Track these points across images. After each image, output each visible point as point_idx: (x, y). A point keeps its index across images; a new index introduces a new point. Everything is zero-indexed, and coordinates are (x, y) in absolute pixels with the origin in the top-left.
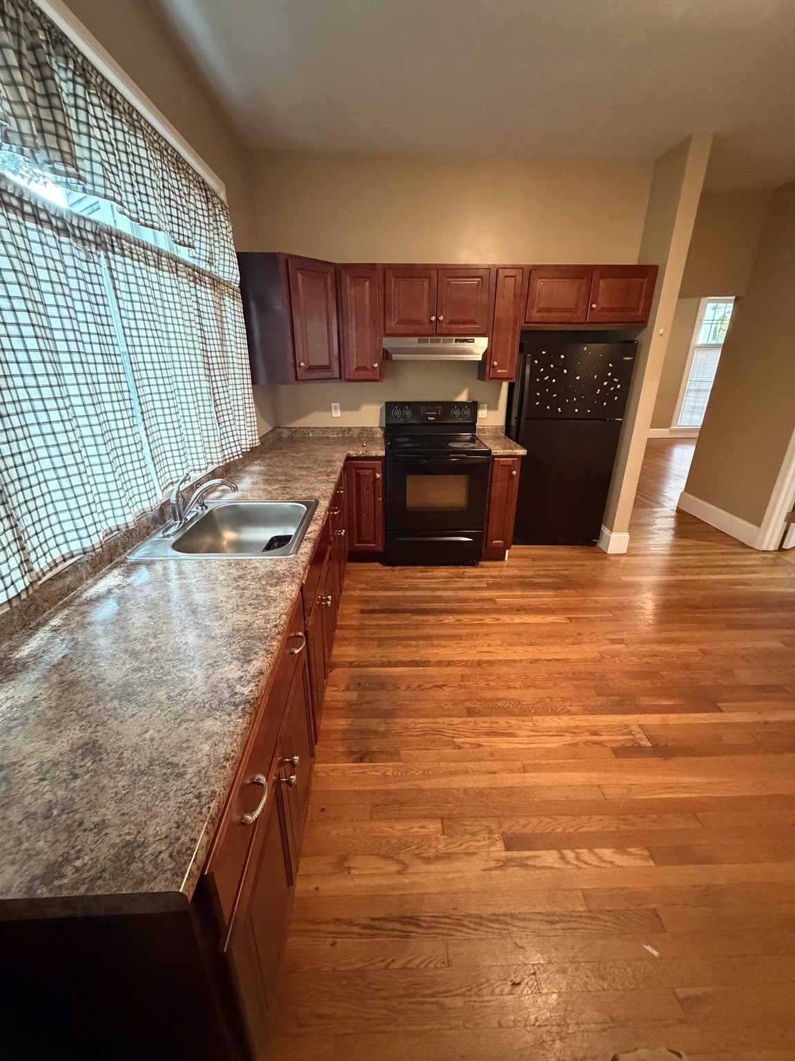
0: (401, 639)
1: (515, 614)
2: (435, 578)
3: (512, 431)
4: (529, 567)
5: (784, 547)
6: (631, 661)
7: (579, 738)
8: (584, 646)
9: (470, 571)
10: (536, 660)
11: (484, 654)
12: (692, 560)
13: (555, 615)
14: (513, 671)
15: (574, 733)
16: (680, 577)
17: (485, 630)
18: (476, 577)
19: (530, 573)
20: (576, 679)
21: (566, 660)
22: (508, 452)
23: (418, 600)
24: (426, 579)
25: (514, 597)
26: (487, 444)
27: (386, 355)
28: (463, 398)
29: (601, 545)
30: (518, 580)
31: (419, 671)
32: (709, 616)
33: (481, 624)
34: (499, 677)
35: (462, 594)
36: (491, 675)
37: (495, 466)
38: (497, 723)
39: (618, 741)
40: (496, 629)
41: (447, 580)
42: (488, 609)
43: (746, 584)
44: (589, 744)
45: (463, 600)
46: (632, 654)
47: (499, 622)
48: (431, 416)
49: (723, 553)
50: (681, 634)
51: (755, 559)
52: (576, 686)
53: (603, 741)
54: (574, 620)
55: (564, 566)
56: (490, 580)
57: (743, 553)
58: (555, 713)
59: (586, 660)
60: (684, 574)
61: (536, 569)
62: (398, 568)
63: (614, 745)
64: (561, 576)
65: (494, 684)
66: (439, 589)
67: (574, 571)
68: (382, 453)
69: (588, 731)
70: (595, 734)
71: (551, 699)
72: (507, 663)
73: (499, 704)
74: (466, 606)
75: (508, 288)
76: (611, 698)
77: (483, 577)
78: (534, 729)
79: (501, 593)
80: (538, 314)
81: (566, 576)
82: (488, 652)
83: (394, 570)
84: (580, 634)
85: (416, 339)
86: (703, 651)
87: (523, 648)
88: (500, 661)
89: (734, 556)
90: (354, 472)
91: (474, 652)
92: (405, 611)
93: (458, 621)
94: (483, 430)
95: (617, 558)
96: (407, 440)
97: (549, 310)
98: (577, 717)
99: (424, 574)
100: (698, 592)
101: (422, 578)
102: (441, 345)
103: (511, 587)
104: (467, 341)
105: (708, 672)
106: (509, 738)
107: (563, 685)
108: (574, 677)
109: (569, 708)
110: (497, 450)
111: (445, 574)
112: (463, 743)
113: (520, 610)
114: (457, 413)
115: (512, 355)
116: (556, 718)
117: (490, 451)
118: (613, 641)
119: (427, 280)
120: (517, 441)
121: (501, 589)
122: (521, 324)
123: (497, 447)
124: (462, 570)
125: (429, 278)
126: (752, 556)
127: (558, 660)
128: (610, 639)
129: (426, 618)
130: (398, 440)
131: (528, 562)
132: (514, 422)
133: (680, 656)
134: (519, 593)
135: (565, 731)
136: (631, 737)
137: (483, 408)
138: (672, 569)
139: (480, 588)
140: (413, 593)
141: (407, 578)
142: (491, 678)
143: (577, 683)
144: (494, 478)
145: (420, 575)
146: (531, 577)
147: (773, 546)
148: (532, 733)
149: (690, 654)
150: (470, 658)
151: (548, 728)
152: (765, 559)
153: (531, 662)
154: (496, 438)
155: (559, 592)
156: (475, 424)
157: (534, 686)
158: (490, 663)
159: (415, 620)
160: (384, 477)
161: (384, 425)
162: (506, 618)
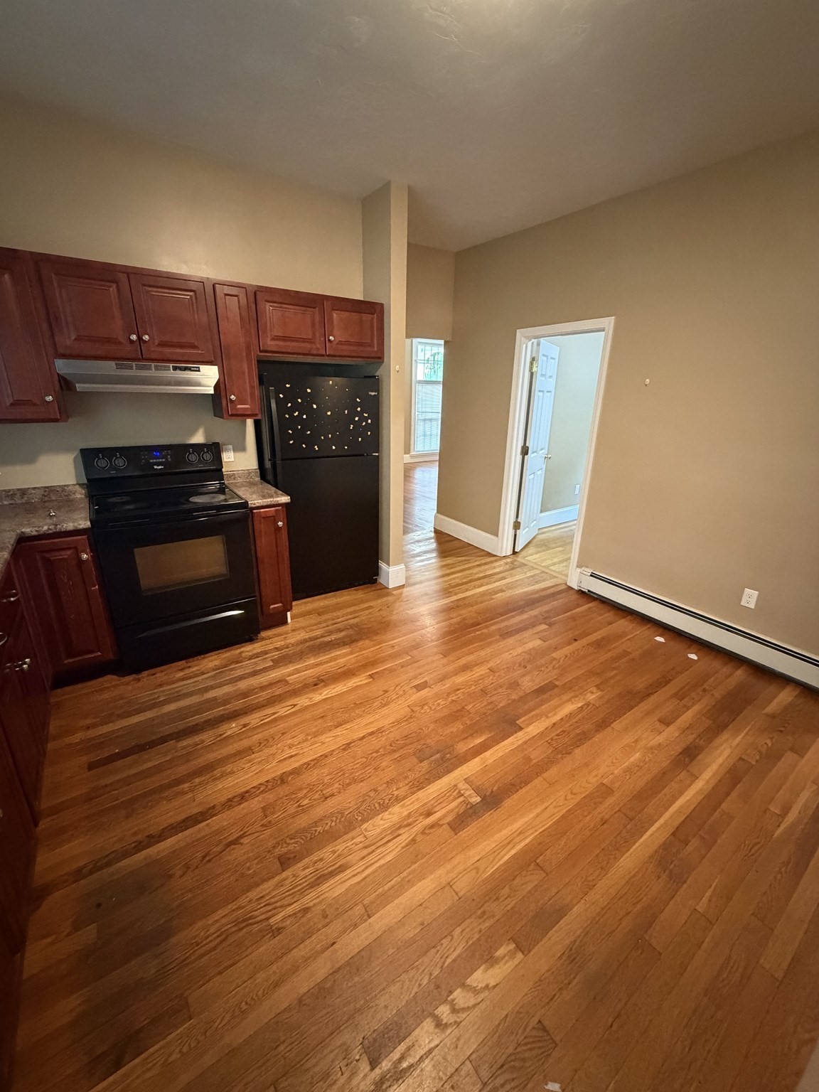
0: (163, 788)
1: (314, 691)
2: (203, 673)
3: (268, 474)
4: (316, 624)
5: (516, 550)
6: (439, 704)
7: (415, 829)
8: (392, 705)
9: (248, 649)
10: (348, 744)
11: (287, 762)
12: (457, 578)
13: (357, 676)
14: (326, 771)
15: (409, 825)
16: (455, 598)
17: (282, 726)
18: (257, 656)
19: (319, 632)
20: (394, 751)
21: (380, 731)
22: (268, 501)
23: (181, 714)
24: (190, 678)
25: (307, 668)
26: (240, 493)
27: (65, 384)
28: (198, 438)
29: (382, 580)
30: (307, 644)
31: (200, 830)
32: (485, 631)
33: (275, 720)
34: (311, 788)
35: (243, 685)
36: (301, 789)
37: (256, 519)
38: (321, 860)
39: (452, 811)
40: (295, 720)
41: (220, 669)
42: (280, 695)
43: (502, 591)
44: (427, 832)
45: (245, 694)
46: (437, 696)
47: (296, 708)
48: (158, 464)
49: (479, 565)
50: (471, 658)
51: (500, 566)
52: (397, 761)
53: (440, 819)
54: (376, 676)
55: (351, 613)
56: (276, 654)
57: (492, 562)
58: (385, 807)
59: (399, 722)
60: (456, 594)
61: (324, 625)
62: (145, 673)
63: (449, 819)
64: (352, 627)
65: (306, 802)
66: (212, 688)
67: (364, 616)
68: (85, 524)
69: (421, 815)
70: (429, 814)
71: (375, 790)
72: (316, 763)
73: (319, 829)
74: (252, 699)
75: (232, 308)
76: (433, 758)
77: (266, 653)
78: (367, 842)
79: (291, 668)
80: (272, 343)
81: (356, 625)
82: (291, 757)
83: (139, 680)
84: (386, 692)
85: (112, 364)
86: (491, 670)
87: (331, 734)
88: (308, 764)
89: (487, 567)
90: (38, 557)
91: (274, 764)
92: (164, 740)
93: (245, 726)
94: (232, 476)
95: (400, 591)
96: (125, 499)
97: (284, 339)
98: (407, 802)
99: (187, 671)
100: (471, 609)
101: (183, 679)
102: (153, 373)
103: (300, 656)
104: (189, 369)
105: (500, 690)
106: (341, 875)
107: (384, 764)
108: (393, 748)
109: (396, 793)
110: (255, 501)
111: (216, 663)
112: (284, 919)
113: (319, 683)
114: (193, 458)
115: (252, 387)
116: (386, 815)
117: (247, 502)
118: (419, 688)
119: (114, 286)
120: (276, 486)
121: (290, 662)
122: (255, 353)
123: (254, 496)
124: (238, 651)
125: (116, 282)
126: (498, 564)
127: (372, 733)
128: (415, 687)
129: (197, 739)
130: (111, 500)
131: (313, 619)
132: (268, 464)
133: (476, 682)
134: (312, 661)
135: (400, 828)
136: (461, 799)
137: (227, 450)
138: (447, 591)
139: (265, 670)
140: (172, 707)
141: (161, 685)
142: (300, 795)
143: (396, 755)
144: (257, 534)
145: (180, 674)
146: (322, 637)
147: (509, 552)
148: (365, 852)
149: (482, 678)
150: (269, 777)
151: (381, 833)
152: (506, 564)
153: (344, 750)
154: (252, 484)
155: (354, 645)
156: (221, 470)
157: (354, 781)
158: (296, 772)
159: (184, 748)
160: (96, 558)
161: (86, 482)
162: (303, 701)
